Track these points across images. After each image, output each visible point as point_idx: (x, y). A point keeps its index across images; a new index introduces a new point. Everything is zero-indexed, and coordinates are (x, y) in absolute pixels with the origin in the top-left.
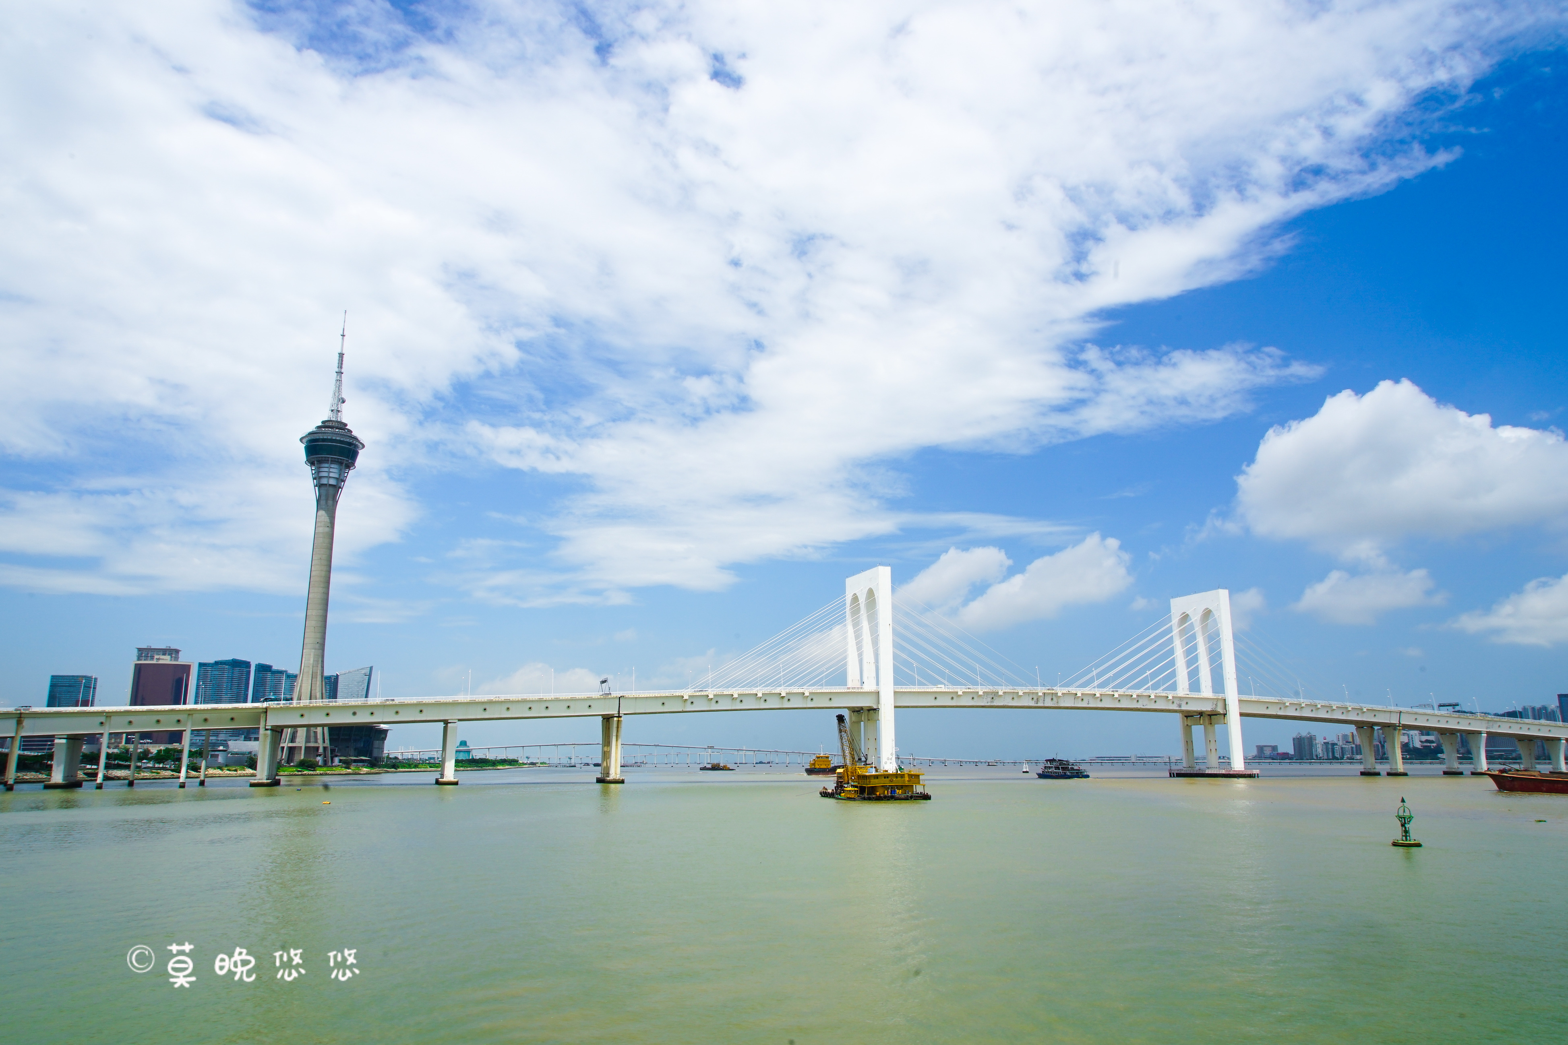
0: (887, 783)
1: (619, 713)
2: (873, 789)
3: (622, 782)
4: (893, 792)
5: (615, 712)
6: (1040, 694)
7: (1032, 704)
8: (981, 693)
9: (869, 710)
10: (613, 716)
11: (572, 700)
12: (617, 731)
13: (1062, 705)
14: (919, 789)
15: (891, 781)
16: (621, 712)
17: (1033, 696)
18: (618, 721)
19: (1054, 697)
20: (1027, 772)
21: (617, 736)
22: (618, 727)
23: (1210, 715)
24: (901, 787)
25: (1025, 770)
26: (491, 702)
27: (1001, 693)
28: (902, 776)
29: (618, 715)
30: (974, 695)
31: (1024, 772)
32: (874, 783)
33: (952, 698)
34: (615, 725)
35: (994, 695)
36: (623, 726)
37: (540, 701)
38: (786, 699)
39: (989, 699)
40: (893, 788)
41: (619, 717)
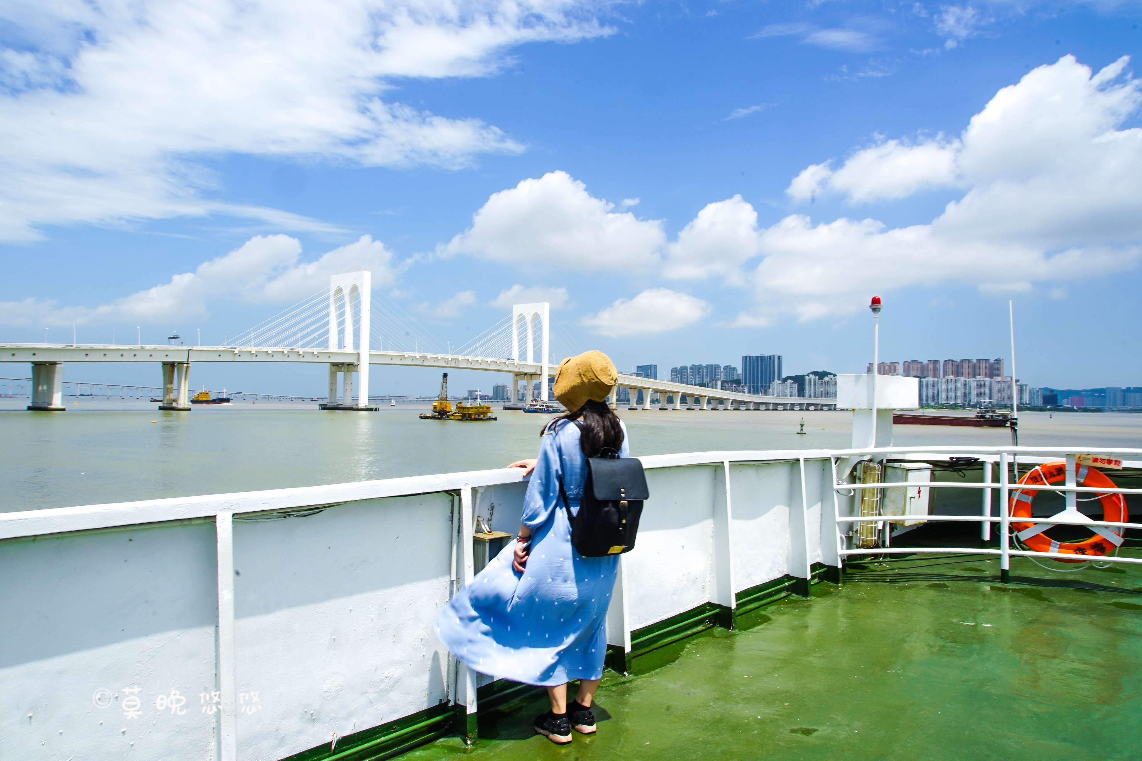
0: (475, 411)
1: (188, 361)
2: (470, 415)
3: (190, 409)
4: (479, 416)
5: (185, 360)
6: (450, 359)
7: (445, 365)
8: (418, 357)
9: (348, 365)
10: (183, 363)
11: (154, 350)
12: (186, 374)
13: (460, 366)
14: (489, 415)
15: (479, 410)
16: (189, 361)
17: (446, 360)
18: (187, 367)
19: (456, 361)
20: (394, 406)
21: (186, 377)
22: (186, 371)
23: (531, 375)
24: (483, 414)
25: (392, 404)
26: (92, 350)
27: (429, 357)
28: (483, 408)
29: (187, 362)
30: (414, 358)
31: (392, 406)
32: (471, 411)
33: (401, 359)
34: (184, 369)
35: (425, 358)
36: (190, 370)
37: (130, 350)
38: (301, 356)
39: (422, 361)
40: (480, 414)
41: (188, 364)
